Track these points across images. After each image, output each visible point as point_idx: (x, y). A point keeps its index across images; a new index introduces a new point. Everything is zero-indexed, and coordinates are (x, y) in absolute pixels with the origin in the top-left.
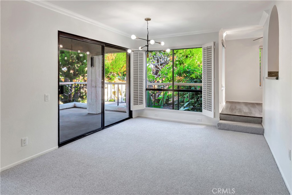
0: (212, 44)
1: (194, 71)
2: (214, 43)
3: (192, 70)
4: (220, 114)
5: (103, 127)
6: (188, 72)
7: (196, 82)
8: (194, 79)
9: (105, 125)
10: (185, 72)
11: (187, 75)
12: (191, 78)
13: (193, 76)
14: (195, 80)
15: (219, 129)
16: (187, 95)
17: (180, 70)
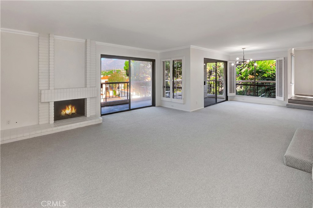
0: (283, 59)
1: (266, 71)
2: (284, 58)
3: (264, 70)
4: (289, 99)
5: (217, 103)
6: (260, 72)
7: (268, 80)
8: (266, 77)
9: (217, 102)
10: (258, 72)
11: (260, 74)
12: (264, 77)
13: (266, 75)
14: (267, 79)
15: (287, 107)
16: (260, 90)
17: (252, 70)
